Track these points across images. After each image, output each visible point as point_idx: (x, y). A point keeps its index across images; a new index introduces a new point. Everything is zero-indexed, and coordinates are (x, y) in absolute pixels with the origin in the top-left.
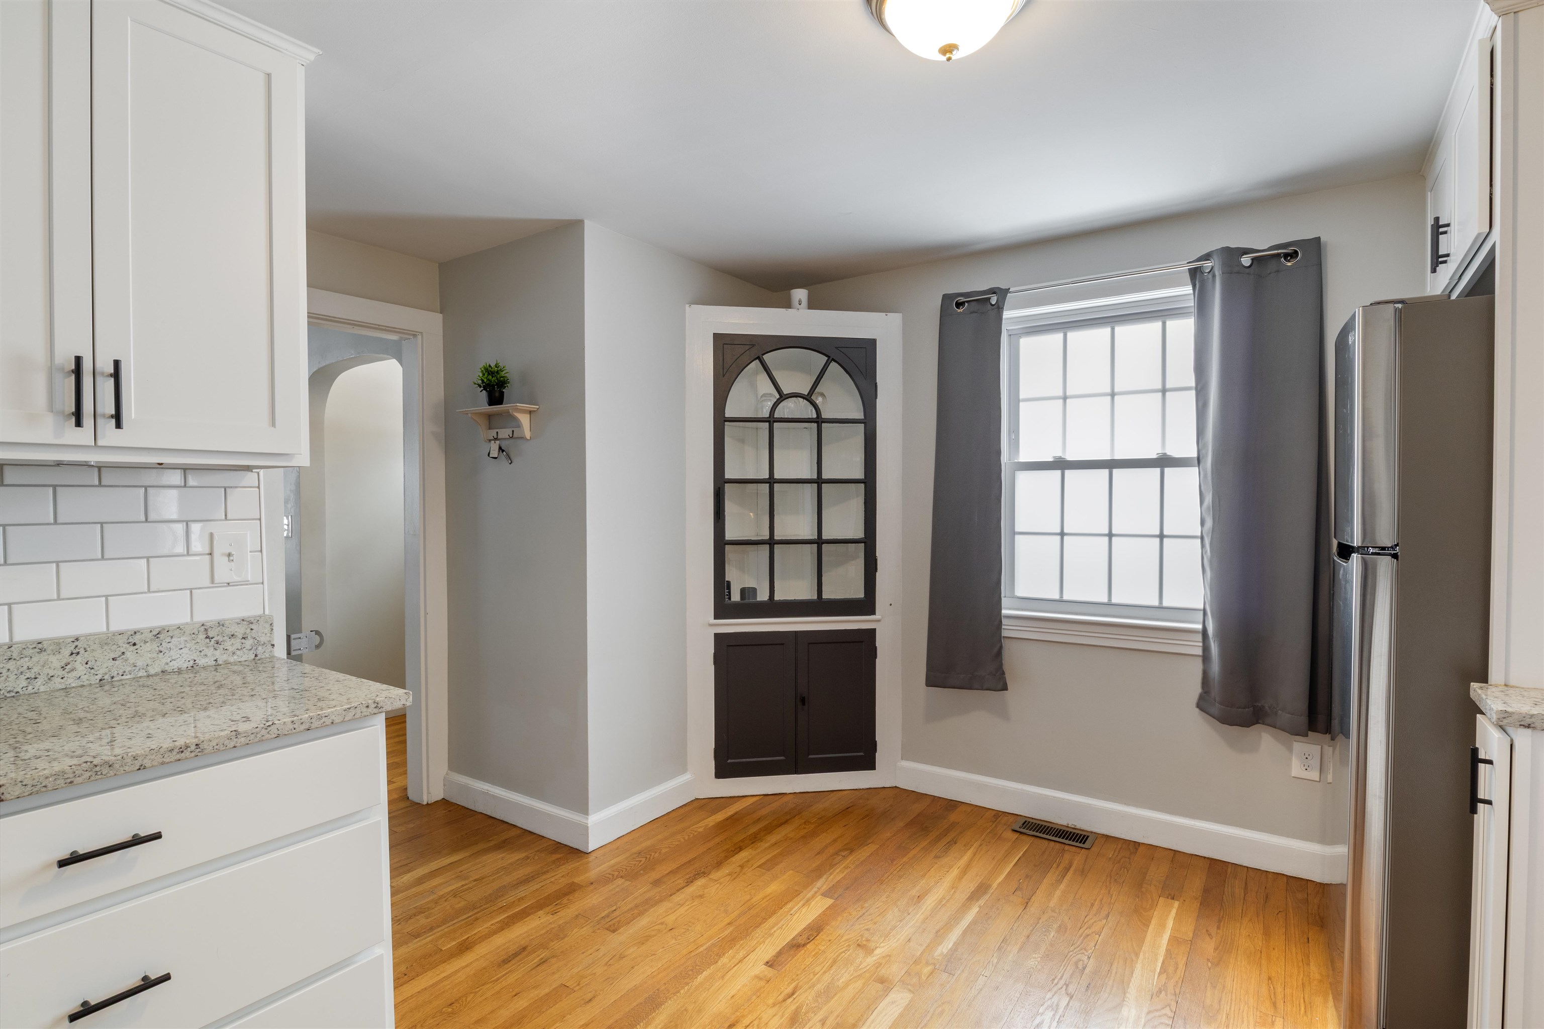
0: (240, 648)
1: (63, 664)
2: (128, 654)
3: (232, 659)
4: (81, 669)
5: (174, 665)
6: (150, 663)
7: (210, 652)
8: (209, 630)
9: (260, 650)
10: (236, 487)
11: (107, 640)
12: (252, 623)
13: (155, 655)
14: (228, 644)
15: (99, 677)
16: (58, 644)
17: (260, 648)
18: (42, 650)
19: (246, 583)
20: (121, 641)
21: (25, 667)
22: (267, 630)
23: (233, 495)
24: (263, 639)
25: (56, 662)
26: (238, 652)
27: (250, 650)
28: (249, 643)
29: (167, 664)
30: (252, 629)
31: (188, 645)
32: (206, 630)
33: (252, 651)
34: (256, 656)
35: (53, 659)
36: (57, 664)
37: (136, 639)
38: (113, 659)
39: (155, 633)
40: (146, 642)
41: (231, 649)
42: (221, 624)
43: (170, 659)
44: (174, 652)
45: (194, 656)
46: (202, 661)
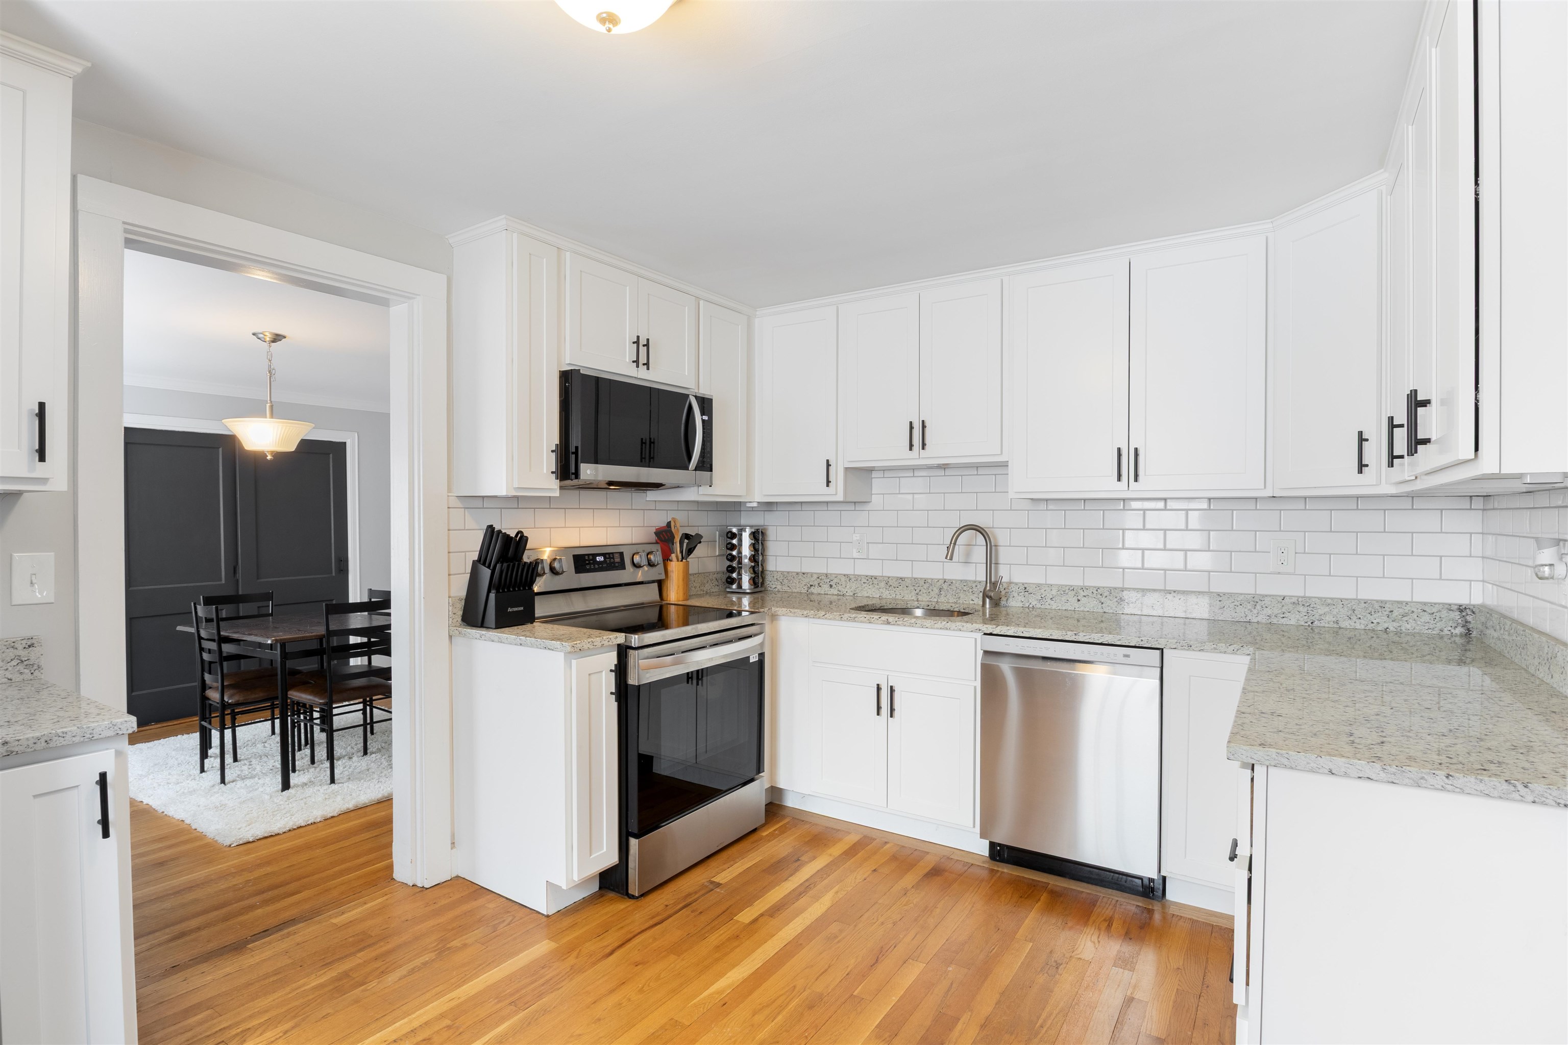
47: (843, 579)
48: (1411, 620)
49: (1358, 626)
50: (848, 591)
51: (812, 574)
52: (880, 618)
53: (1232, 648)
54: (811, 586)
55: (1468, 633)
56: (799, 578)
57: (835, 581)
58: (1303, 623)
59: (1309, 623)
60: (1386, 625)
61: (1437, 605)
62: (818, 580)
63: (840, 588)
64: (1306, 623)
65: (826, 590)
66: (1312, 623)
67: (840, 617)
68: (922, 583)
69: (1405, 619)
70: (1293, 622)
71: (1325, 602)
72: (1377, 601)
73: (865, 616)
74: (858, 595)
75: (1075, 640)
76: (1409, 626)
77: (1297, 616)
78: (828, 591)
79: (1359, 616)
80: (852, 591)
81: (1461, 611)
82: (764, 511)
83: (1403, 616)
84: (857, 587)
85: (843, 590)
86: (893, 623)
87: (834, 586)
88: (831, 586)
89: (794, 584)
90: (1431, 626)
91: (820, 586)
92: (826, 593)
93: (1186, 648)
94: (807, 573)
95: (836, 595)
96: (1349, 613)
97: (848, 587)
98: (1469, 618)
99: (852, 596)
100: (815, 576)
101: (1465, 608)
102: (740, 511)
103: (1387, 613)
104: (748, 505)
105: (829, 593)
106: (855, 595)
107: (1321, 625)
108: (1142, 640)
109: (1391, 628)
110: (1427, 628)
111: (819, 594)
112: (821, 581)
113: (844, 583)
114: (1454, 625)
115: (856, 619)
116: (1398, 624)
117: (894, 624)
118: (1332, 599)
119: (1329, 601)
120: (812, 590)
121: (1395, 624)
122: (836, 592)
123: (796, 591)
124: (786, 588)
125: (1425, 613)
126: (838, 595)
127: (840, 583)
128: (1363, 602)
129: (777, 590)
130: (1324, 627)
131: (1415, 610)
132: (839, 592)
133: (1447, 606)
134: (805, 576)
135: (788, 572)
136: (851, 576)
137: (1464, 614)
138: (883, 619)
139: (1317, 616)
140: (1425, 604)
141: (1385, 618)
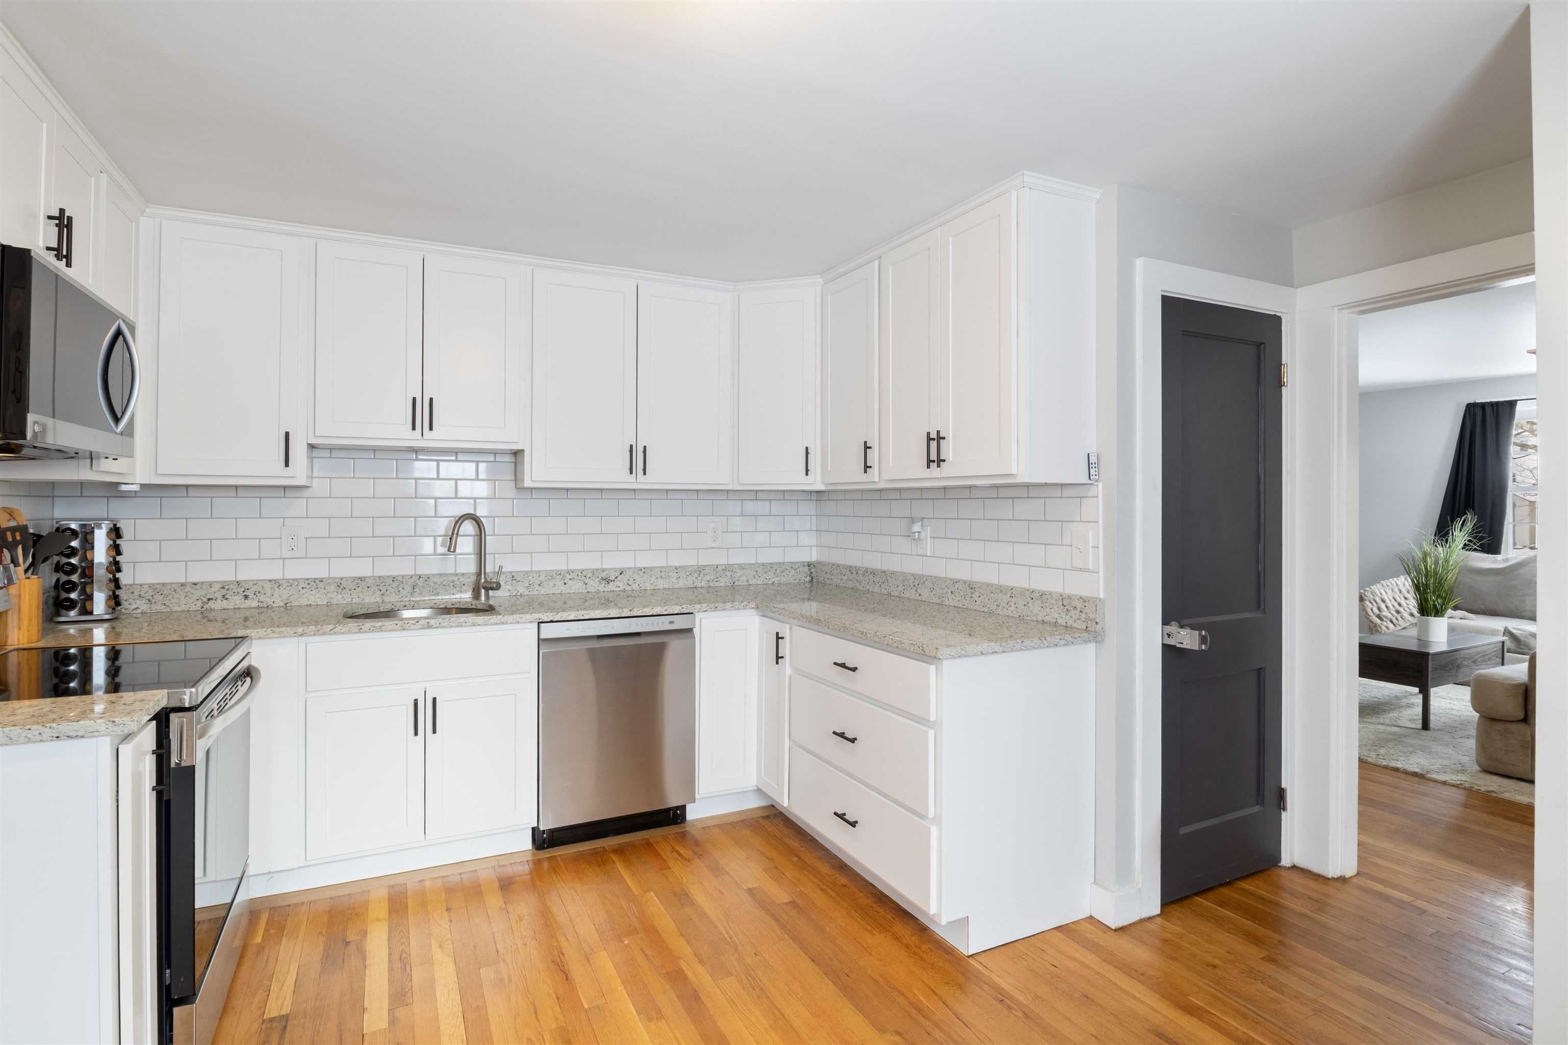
0: (1078, 618)
1: (1007, 601)
2: (1030, 604)
3: (1075, 625)
4: (1013, 608)
5: (1047, 619)
6: (1038, 613)
7: (1063, 615)
8: (1064, 599)
9: (1089, 624)
10: (1086, 497)
11: (1023, 592)
12: (1085, 601)
13: (1040, 609)
14: (1073, 612)
15: (1019, 614)
16: (1007, 589)
17: (1089, 622)
18: (1001, 591)
19: (1087, 570)
20: (1028, 594)
21: (996, 599)
22: (1093, 610)
23: (1086, 502)
24: (1092, 616)
26: (1078, 621)
27: (1084, 622)
28: (1083, 616)
29: (1045, 616)
30: (1085, 606)
31: (1054, 607)
32: (1062, 599)
33: (1085, 624)
34: (1087, 628)
35: (1005, 597)
36: (1006, 601)
37: (1033, 596)
38: (1024, 605)
39: (1040, 594)
40: (1037, 599)
41: (1074, 617)
42: (1070, 598)
43: (1046, 614)
44: (1048, 610)
45: (1056, 616)
46: (1060, 621)
47: (268, 586)
48: (786, 575)
49: (759, 582)
50: (277, 601)
51: (211, 584)
52: (417, 622)
53: (743, 604)
54: (209, 599)
55: (811, 581)
56: (186, 590)
57: (254, 589)
58: (728, 584)
59: (732, 584)
60: (773, 580)
61: (798, 564)
62: (222, 590)
63: (262, 598)
64: (730, 583)
65: (237, 602)
66: (734, 583)
67: (359, 628)
68: (390, 581)
69: (783, 574)
70: (722, 584)
71: (742, 567)
72: (769, 564)
73: (397, 622)
74: (293, 605)
75: (631, 615)
76: (784, 579)
77: (725, 579)
78: (241, 603)
79: (760, 575)
80: (282, 601)
81: (809, 566)
82: (108, 497)
83: (782, 572)
84: (291, 594)
85: (268, 600)
86: (435, 626)
87: (252, 596)
88: (246, 597)
89: (177, 601)
90: (795, 578)
91: (226, 599)
92: (237, 606)
93: (714, 609)
94: (202, 583)
95: (254, 608)
96: (754, 574)
97: (276, 595)
98: (812, 570)
99: (282, 607)
100: (217, 586)
101: (811, 564)
102: (53, 497)
103: (774, 571)
104: (124, 488)
105: (242, 606)
106: (288, 605)
107: (739, 584)
108: (683, 608)
109: (776, 582)
110: (793, 579)
111: (224, 609)
112: (227, 592)
113: (269, 592)
114: (805, 576)
115: (383, 628)
116: (779, 579)
117: (437, 627)
118: (745, 564)
119: (743, 566)
120: (211, 604)
121: (778, 579)
122: (254, 604)
123: (179, 609)
124: (158, 607)
125: (793, 569)
126: (258, 607)
127: (262, 592)
128: (761, 565)
129: (139, 611)
130: (740, 585)
131: (787, 568)
132: (260, 604)
133: (802, 564)
134: (196, 587)
135: (163, 585)
136: (280, 582)
137: (810, 568)
138: (422, 623)
139: (737, 578)
140: (792, 563)
141: (773, 575)
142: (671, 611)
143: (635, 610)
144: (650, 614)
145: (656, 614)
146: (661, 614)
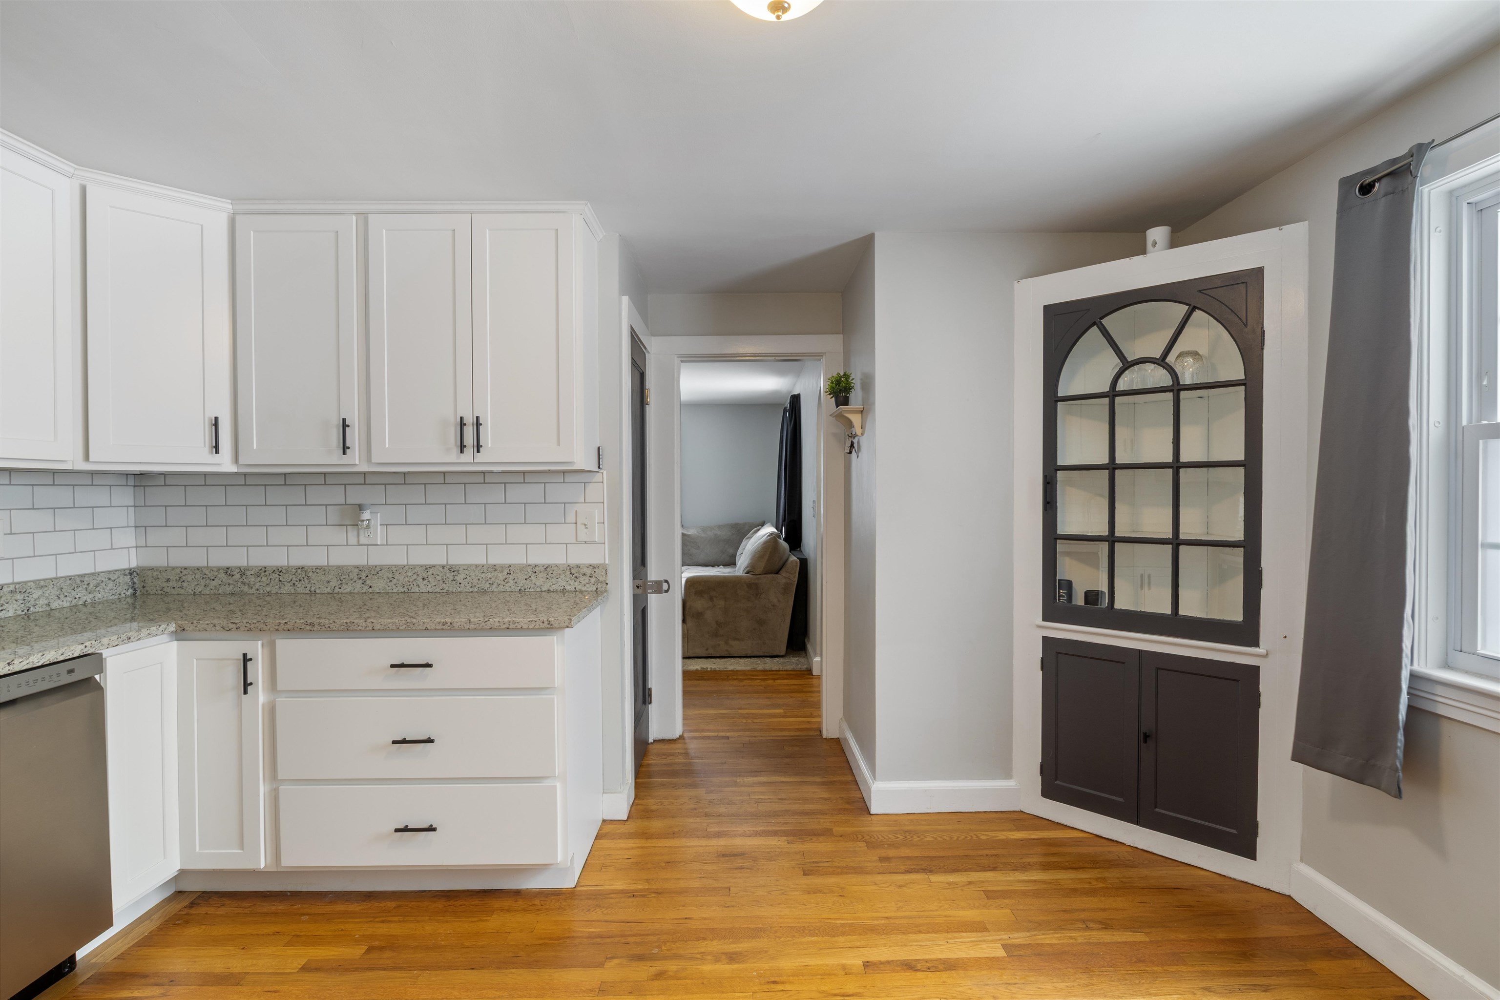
0: (588, 582)
1: (504, 579)
2: (532, 578)
3: (584, 589)
4: (512, 583)
5: (554, 588)
6: (542, 584)
7: (572, 582)
8: (572, 569)
9: (599, 586)
10: (591, 482)
11: (523, 568)
12: (595, 568)
13: (544, 580)
14: (582, 579)
15: (519, 588)
16: (502, 567)
17: (599, 584)
18: (496, 570)
19: (594, 543)
20: (529, 569)
21: (489, 578)
22: (603, 574)
23: (590, 487)
24: (601, 579)
25: (501, 576)
26: (587, 585)
27: (594, 584)
28: (593, 580)
29: (550, 586)
30: (595, 572)
31: (561, 577)
32: (570, 569)
33: (595, 586)
34: (597, 589)
35: (500, 575)
36: (502, 578)
37: (536, 569)
38: (526, 579)
39: (545, 567)
40: (541, 572)
41: (583, 582)
42: (578, 566)
43: (552, 584)
44: (554, 580)
45: (564, 584)
46: (568, 588)
48: (101, 590)
49: (66, 604)
53: (161, 629)
55: (134, 595)
58: (19, 612)
59: (26, 611)
60: (85, 598)
61: (117, 573)
64: (23, 611)
66: (28, 610)
69: (97, 589)
70: (11, 614)
71: (40, 584)
72: (79, 576)
76: (100, 596)
77: (15, 606)
79: (66, 594)
81: (131, 574)
83: (96, 587)
90: (114, 592)
93: (126, 641)
96: (58, 593)
98: (135, 580)
101: (133, 572)
103: (85, 586)
107: (36, 610)
108: (86, 647)
109: (89, 601)
110: (111, 594)
114: (127, 588)
116: (92, 596)
118: (44, 580)
119: (42, 583)
121: (91, 596)
125: (110, 581)
128: (68, 578)
130: (38, 612)
131: (103, 579)
133: (123, 572)
137: (132, 576)
139: (32, 602)
140: (109, 572)
141: (84, 592)
142: (70, 653)
143: (15, 662)
144: (40, 664)
145: (48, 662)
146: (56, 660)
